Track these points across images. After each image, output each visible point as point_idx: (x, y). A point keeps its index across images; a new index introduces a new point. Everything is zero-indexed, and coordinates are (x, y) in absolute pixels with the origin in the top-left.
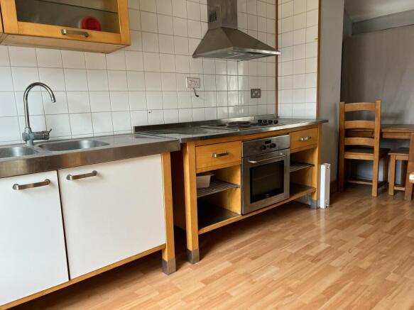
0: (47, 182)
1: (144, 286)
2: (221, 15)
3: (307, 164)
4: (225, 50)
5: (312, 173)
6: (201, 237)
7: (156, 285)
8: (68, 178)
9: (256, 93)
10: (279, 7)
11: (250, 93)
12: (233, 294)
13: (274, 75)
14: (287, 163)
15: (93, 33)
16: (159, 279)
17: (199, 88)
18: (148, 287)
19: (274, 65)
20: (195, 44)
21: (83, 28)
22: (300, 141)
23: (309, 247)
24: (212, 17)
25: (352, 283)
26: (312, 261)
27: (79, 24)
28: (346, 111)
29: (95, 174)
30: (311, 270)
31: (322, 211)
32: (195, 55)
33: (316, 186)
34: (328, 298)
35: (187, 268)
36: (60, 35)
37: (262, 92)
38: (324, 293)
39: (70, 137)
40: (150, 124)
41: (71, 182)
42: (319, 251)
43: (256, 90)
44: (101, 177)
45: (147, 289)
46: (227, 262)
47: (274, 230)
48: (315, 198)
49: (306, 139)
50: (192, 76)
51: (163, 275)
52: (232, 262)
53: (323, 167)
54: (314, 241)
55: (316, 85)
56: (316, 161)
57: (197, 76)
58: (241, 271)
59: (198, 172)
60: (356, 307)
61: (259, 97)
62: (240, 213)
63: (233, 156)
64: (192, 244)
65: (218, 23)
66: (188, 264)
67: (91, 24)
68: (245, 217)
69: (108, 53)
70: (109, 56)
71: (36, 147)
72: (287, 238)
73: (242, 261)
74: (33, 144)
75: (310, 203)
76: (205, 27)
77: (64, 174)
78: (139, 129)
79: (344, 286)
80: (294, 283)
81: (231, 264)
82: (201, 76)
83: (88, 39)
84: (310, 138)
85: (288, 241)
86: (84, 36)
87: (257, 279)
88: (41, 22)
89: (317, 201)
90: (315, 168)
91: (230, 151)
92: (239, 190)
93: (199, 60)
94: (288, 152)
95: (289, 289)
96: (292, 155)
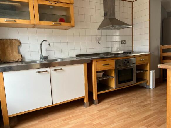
0: (47, 71)
1: (77, 110)
2: (108, 14)
3: (144, 70)
4: (109, 26)
5: (147, 74)
6: (99, 95)
7: (81, 110)
8: (53, 70)
9: (123, 42)
10: (133, 8)
11: (121, 42)
12: (109, 115)
13: (131, 35)
14: (135, 69)
15: (62, 23)
16: (82, 109)
17: (100, 41)
18: (79, 111)
19: (131, 31)
20: (99, 25)
21: (59, 22)
22: (141, 60)
23: (142, 102)
24: (105, 15)
25: (157, 115)
26: (142, 107)
27: (58, 21)
28: (163, 48)
29: (61, 69)
30: (141, 110)
31: (151, 90)
32: (99, 29)
33: (148, 80)
34: (146, 120)
35: (93, 106)
36: (52, 24)
37: (126, 42)
38: (144, 118)
39: (54, 58)
40: (81, 54)
41: (54, 72)
42: (146, 104)
43: (123, 41)
44: (63, 70)
45: (78, 111)
46: (108, 105)
47: (129, 96)
48: (148, 84)
49: (143, 59)
50: (97, 36)
51: (84, 107)
52: (110, 105)
53: (151, 72)
54: (145, 100)
55: (148, 38)
56: (148, 69)
57: (99, 36)
58: (113, 108)
59: (97, 71)
60: (156, 123)
61: (125, 44)
62: (114, 88)
63: (111, 65)
64: (95, 97)
65: (108, 16)
66: (94, 105)
67: (62, 20)
68: (116, 89)
69: (67, 29)
70: (68, 30)
71: (44, 61)
72: (133, 99)
73: (114, 105)
74: (43, 60)
75: (146, 86)
76: (103, 18)
77: (52, 69)
78: (77, 56)
79: (154, 116)
80: (133, 114)
81: (109, 106)
82: (101, 36)
83: (61, 25)
84: (145, 59)
85: (134, 100)
86: (59, 24)
87: (119, 111)
88: (47, 20)
89: (149, 85)
90: (148, 72)
91: (110, 63)
92: (114, 79)
93: (100, 30)
94: (135, 65)
95: (131, 115)
96: (137, 66)
